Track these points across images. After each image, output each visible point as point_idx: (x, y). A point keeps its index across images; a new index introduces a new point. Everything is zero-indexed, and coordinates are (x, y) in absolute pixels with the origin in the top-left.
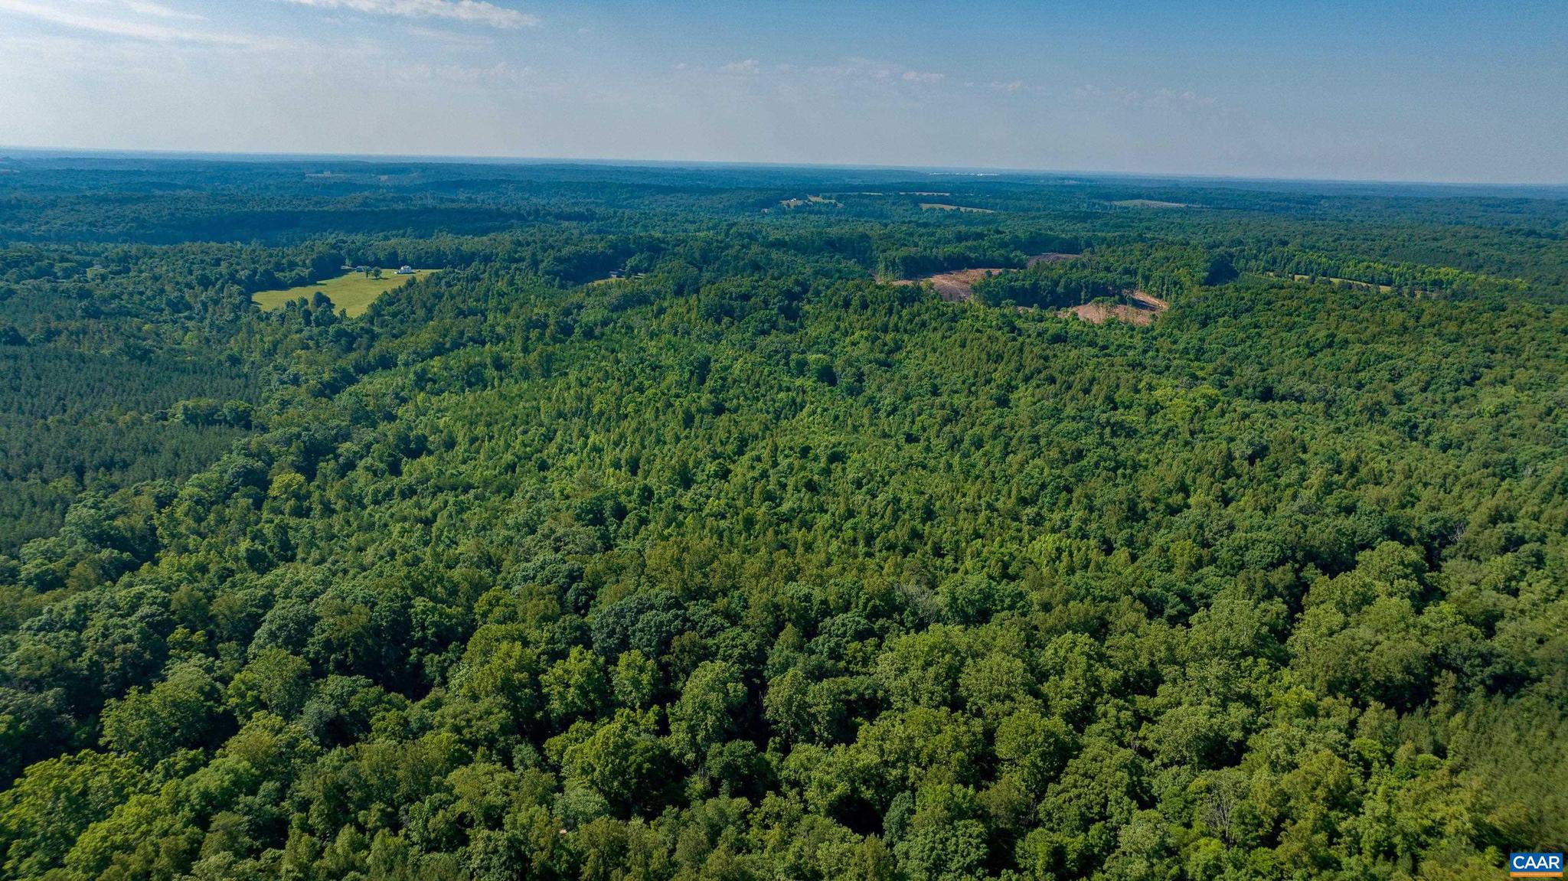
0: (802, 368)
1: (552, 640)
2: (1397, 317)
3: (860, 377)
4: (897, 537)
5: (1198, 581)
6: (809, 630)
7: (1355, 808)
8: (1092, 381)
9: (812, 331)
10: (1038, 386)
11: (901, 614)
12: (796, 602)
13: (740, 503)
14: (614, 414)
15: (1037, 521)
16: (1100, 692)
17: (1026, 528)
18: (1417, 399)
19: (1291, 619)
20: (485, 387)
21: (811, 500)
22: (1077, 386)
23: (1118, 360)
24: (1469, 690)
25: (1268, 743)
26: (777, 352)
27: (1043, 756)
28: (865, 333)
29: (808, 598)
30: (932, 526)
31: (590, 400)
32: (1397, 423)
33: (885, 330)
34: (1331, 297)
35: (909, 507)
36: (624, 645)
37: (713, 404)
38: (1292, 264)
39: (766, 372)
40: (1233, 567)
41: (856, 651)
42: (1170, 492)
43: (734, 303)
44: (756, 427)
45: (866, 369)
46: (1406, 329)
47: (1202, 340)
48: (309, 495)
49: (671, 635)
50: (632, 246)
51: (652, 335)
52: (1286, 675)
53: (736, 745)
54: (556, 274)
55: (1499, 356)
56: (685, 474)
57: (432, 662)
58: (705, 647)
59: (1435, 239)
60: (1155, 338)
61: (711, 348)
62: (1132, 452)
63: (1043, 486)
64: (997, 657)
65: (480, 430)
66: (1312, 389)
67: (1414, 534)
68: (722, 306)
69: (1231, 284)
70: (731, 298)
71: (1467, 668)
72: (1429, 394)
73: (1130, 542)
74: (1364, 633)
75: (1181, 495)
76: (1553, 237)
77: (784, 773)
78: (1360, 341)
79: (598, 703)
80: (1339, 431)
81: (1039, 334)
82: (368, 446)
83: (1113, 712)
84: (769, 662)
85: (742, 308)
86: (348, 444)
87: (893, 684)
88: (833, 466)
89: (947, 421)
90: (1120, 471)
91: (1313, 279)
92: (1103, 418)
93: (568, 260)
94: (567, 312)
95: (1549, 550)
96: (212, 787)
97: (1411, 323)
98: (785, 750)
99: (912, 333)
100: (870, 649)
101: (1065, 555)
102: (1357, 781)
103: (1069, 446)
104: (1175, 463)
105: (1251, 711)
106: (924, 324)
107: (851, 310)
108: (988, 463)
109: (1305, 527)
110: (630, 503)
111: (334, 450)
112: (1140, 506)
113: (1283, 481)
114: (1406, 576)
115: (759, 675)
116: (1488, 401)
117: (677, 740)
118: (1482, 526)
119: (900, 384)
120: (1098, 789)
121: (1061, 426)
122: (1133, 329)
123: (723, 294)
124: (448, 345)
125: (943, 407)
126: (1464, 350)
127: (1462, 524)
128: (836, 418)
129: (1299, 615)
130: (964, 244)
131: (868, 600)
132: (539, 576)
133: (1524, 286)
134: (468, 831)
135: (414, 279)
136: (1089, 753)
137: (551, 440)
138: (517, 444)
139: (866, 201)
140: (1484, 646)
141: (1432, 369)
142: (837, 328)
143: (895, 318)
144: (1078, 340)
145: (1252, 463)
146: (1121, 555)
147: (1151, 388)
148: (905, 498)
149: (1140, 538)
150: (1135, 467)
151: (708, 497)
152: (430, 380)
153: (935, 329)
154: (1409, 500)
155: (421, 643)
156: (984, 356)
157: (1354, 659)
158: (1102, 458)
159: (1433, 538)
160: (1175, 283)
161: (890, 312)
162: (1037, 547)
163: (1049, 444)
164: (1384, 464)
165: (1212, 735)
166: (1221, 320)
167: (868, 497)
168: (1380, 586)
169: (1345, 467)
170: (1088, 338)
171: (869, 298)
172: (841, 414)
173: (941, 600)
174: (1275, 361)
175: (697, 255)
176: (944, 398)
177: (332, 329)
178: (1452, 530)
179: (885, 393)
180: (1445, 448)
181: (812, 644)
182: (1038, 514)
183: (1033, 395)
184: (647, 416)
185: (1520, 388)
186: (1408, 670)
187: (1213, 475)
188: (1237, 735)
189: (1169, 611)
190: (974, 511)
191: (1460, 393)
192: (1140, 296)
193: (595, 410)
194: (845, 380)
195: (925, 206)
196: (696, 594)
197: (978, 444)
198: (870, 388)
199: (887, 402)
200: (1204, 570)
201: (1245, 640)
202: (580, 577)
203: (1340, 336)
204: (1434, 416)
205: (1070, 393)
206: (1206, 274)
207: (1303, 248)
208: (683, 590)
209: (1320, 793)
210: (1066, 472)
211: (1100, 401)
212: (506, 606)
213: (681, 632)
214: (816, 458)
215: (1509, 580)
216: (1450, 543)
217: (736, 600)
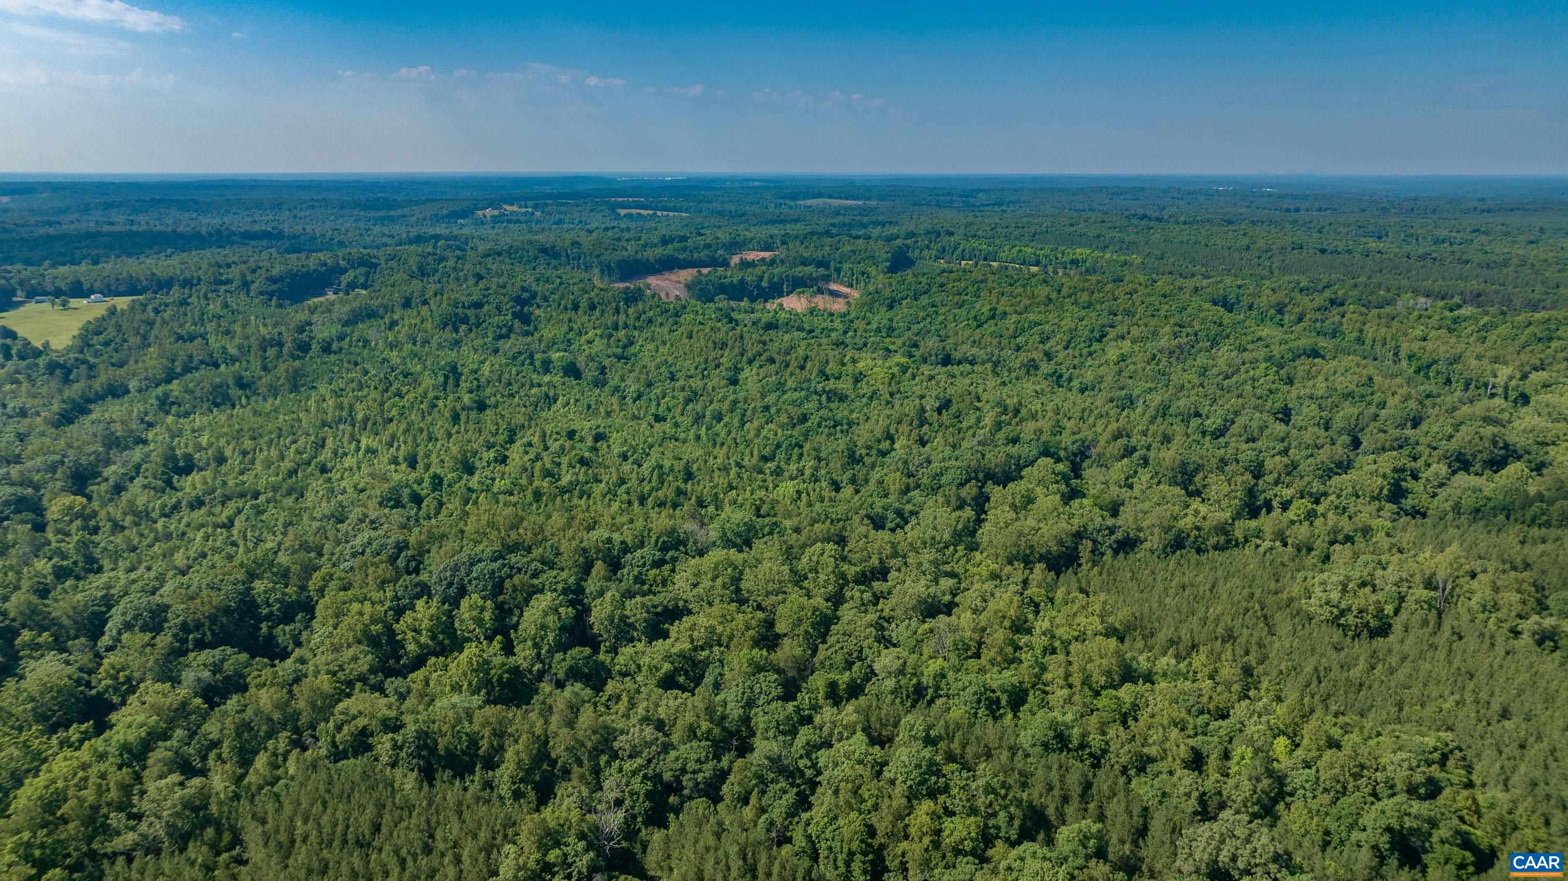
0: (547, 366)
1: (396, 598)
2: (1043, 291)
3: (603, 370)
4: (666, 496)
5: (908, 502)
6: (615, 566)
7: (1029, 632)
8: (806, 359)
9: (548, 333)
10: (761, 367)
11: (685, 546)
12: (600, 544)
13: (524, 481)
14: (379, 420)
15: (778, 472)
16: (847, 582)
17: (770, 479)
18: (1061, 355)
19: (979, 521)
20: (233, 406)
21: (586, 473)
22: (794, 364)
23: (824, 341)
24: (1103, 554)
25: (970, 598)
26: (520, 353)
27: (813, 625)
28: (599, 332)
29: (609, 541)
30: (693, 484)
31: (351, 408)
32: (1048, 375)
33: (616, 328)
34: (991, 278)
35: (672, 470)
36: (463, 592)
37: (475, 402)
38: (959, 251)
39: (514, 371)
40: (933, 490)
41: (655, 576)
42: (879, 441)
43: (469, 312)
44: (520, 419)
45: (606, 362)
46: (1050, 300)
47: (891, 320)
48: (95, 514)
49: (502, 580)
50: (342, 263)
51: (392, 347)
52: (978, 556)
53: (576, 651)
54: (271, 295)
55: (1119, 318)
56: (467, 462)
57: (283, 633)
58: (533, 586)
59: (1072, 225)
60: (852, 322)
61: (454, 353)
62: (846, 413)
63: (778, 446)
64: (767, 565)
65: (248, 444)
66: (981, 354)
67: (1062, 454)
68: (456, 315)
69: (909, 271)
70: (464, 307)
71: (1100, 539)
72: (1070, 351)
73: (853, 481)
74: (1030, 522)
75: (888, 442)
76: (1160, 220)
77: (617, 667)
78: (1016, 312)
79: (446, 642)
80: (1004, 384)
81: (754, 324)
82: (138, 468)
83: (858, 594)
84: (587, 591)
85: (477, 316)
86: (113, 468)
87: (690, 596)
88: (599, 444)
89: (688, 401)
90: (838, 428)
91: (976, 264)
92: (820, 387)
93: (280, 279)
94: (301, 330)
95: (1152, 454)
96: (131, 738)
97: (1054, 295)
98: (614, 650)
99: (641, 329)
100: (666, 573)
101: (804, 495)
102: (1031, 616)
103: (795, 411)
104: (881, 419)
105: (956, 580)
106: (650, 321)
107: (580, 312)
108: (729, 432)
109: (983, 455)
110: (424, 489)
111: (99, 474)
112: (858, 453)
113: (964, 425)
114: (1057, 482)
115: (581, 602)
116: (1112, 353)
117: (523, 655)
118: (1108, 442)
119: (641, 372)
120: (855, 641)
121: (786, 397)
122: (832, 315)
123: (456, 304)
124: (178, 370)
125: (683, 389)
126: (1093, 315)
127: (1095, 442)
128: (589, 407)
129: (983, 516)
130: (670, 246)
131: (658, 538)
132: (368, 550)
133: (1138, 261)
134: (370, 740)
135: (114, 306)
136: (845, 619)
137: (323, 446)
138: (291, 453)
139: (564, 209)
140: (1110, 522)
141: (1071, 331)
142: (571, 329)
143: (622, 318)
144: (788, 326)
145: (940, 413)
146: (848, 491)
147: (854, 361)
148: (667, 464)
149: (860, 476)
150: (850, 424)
151: (493, 479)
152: (173, 403)
153: (661, 324)
154: (1058, 429)
155: (269, 617)
156: (710, 345)
157: (1024, 539)
158: (823, 419)
159: (1075, 455)
160: (863, 273)
161: (617, 311)
162: (781, 492)
163: (778, 411)
164: (1039, 406)
165: (930, 600)
166: (904, 302)
167: (635, 467)
168: (1039, 490)
169: (1010, 410)
170: (794, 324)
171: (596, 300)
172: (593, 403)
173: (714, 535)
174: (951, 333)
175: (415, 268)
176: (682, 382)
177: (42, 361)
178: (1088, 448)
179: (629, 382)
180: (1083, 391)
181: (619, 575)
182: (778, 467)
183: (758, 374)
184: (413, 417)
185: (1134, 341)
186: (1061, 543)
187: (911, 424)
188: (948, 598)
189: (889, 525)
190: (725, 469)
191: (1092, 349)
192: (834, 287)
193: (360, 416)
194: (590, 374)
195: (622, 212)
196: (513, 548)
197: (719, 417)
198: (614, 380)
199: (632, 389)
200: (912, 493)
201: (947, 536)
202: (407, 547)
203: (1000, 309)
204: (1075, 368)
205: (789, 370)
206: (888, 264)
207: (966, 237)
208: (503, 545)
209: (1007, 623)
210: (795, 433)
211: (814, 375)
212: (340, 579)
213: (510, 577)
214: (582, 440)
215: (1127, 479)
216: (1087, 457)
217: (549, 549)
